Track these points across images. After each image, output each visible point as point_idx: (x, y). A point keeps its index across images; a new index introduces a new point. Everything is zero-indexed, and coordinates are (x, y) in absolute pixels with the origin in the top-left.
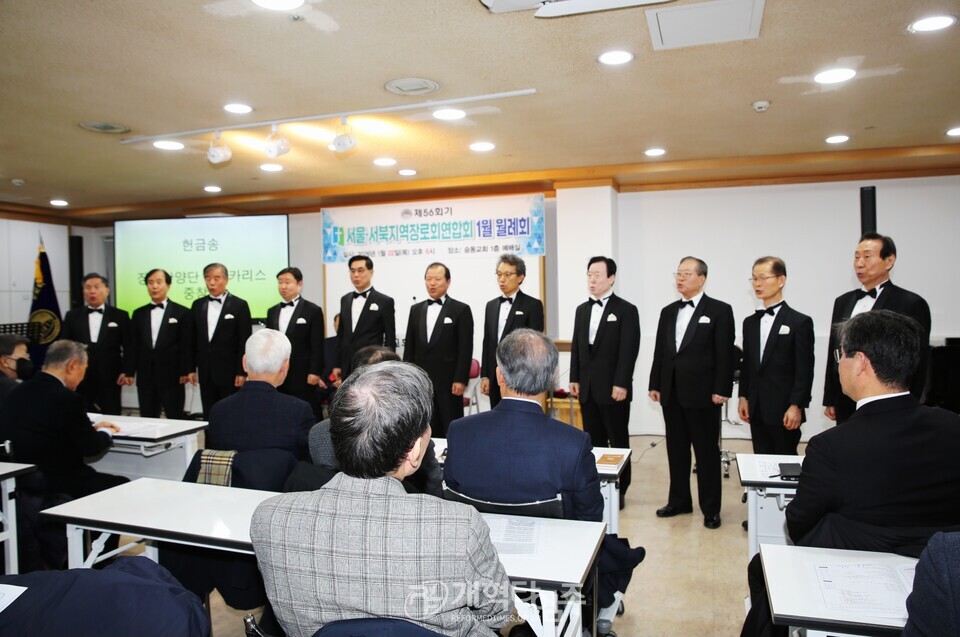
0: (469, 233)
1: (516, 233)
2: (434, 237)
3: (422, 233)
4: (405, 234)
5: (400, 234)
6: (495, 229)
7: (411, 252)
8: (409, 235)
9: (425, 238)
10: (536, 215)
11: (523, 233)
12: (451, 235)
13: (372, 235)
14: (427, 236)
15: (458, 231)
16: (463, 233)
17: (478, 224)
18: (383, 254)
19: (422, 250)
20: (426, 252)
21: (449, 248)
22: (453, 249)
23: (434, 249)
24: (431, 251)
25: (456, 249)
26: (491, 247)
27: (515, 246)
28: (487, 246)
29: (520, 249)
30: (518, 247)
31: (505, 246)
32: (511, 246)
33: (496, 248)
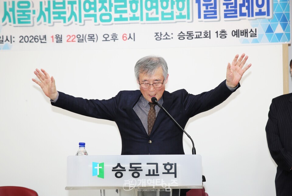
0: (184, 13)
1: (251, 14)
2: (134, 18)
3: (116, 12)
4: (92, 12)
5: (84, 13)
6: (221, 9)
7: (101, 38)
8: (98, 14)
9: (121, 19)
11: (260, 13)
12: (160, 16)
13: (42, 13)
14: (124, 15)
15: (169, 10)
16: (176, 13)
17: (198, 1)
18: (59, 39)
19: (117, 35)
20: (123, 37)
21: (157, 33)
22: (161, 35)
23: (134, 34)
24: (130, 37)
25: (166, 34)
26: (216, 33)
27: (249, 31)
28: (210, 31)
29: (257, 35)
30: (253, 32)
31: (236, 31)
32: (243, 31)
33: (223, 34)
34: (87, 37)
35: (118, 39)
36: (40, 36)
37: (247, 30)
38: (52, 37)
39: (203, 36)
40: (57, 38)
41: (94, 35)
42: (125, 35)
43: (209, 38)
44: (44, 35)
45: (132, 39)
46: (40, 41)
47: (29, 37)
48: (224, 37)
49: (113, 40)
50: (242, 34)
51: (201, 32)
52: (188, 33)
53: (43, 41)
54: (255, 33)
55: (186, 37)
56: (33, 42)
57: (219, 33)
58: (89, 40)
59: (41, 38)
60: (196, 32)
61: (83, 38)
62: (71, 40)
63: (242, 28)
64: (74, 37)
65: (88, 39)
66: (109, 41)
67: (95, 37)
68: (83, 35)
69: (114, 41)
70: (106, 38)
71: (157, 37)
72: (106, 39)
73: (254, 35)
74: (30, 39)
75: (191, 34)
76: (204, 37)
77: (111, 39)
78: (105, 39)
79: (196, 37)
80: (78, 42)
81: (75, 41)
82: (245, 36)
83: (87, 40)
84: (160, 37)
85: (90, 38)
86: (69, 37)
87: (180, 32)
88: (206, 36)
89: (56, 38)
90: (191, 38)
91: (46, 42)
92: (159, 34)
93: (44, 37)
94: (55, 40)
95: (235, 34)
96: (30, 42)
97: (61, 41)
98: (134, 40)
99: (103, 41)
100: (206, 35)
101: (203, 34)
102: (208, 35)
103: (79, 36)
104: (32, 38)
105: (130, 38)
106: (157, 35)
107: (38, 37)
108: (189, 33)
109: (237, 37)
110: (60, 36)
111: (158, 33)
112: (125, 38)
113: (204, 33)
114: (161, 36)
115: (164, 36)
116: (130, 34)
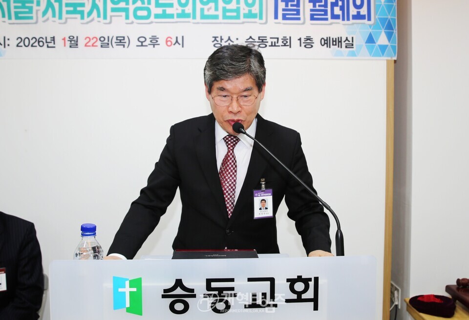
2: (184, 15)
3: (158, 6)
4: (122, 4)
6: (306, 6)
7: (134, 42)
8: (130, 8)
9: (165, 16)
12: (220, 13)
14: (169, 12)
15: (234, 5)
16: (244, 10)
18: (74, 42)
19: (158, 38)
20: (167, 41)
21: (215, 38)
22: (222, 39)
23: (183, 37)
24: (177, 42)
25: (229, 39)
26: (298, 40)
27: (343, 39)
28: (290, 37)
29: (354, 46)
30: (349, 41)
31: (326, 39)
32: (336, 39)
33: (308, 42)
34: (114, 40)
35: (159, 44)
36: (46, 38)
37: (341, 38)
38: (64, 39)
39: (280, 43)
40: (71, 41)
41: (124, 37)
42: (169, 39)
43: (289, 47)
44: (52, 37)
45: (179, 44)
46: (46, 45)
47: (30, 39)
48: (310, 46)
49: (152, 46)
50: (334, 43)
51: (278, 39)
52: (259, 39)
53: (50, 45)
54: (351, 42)
55: (257, 44)
56: (36, 46)
57: (303, 41)
58: (117, 45)
59: (48, 41)
60: (271, 38)
61: (108, 41)
62: (90, 44)
63: (334, 35)
64: (95, 40)
65: (116, 43)
66: (147, 46)
67: (126, 40)
68: (108, 37)
69: (154, 47)
70: (142, 42)
71: (216, 42)
72: (142, 44)
73: (350, 46)
74: (32, 42)
75: (264, 41)
76: (282, 46)
77: (149, 44)
78: (140, 44)
79: (270, 44)
80: (102, 46)
81: (96, 46)
82: (339, 47)
83: (114, 44)
84: (219, 42)
85: (119, 41)
86: (88, 40)
87: (249, 37)
88: (285, 44)
89: (68, 41)
90: (264, 46)
91: (54, 47)
92: (219, 39)
93: (52, 39)
94: (68, 43)
95: (325, 43)
96: (32, 46)
97: (77, 45)
98: (183, 47)
99: (137, 46)
100: (285, 42)
101: (280, 41)
102: (287, 42)
103: (102, 39)
104: (34, 40)
105: (177, 44)
106: (215, 40)
107: (43, 39)
108: (261, 38)
109: (327, 47)
110: (75, 39)
111: (218, 37)
112: (169, 43)
113: (282, 39)
114: (221, 42)
115: (226, 42)
116: (177, 38)
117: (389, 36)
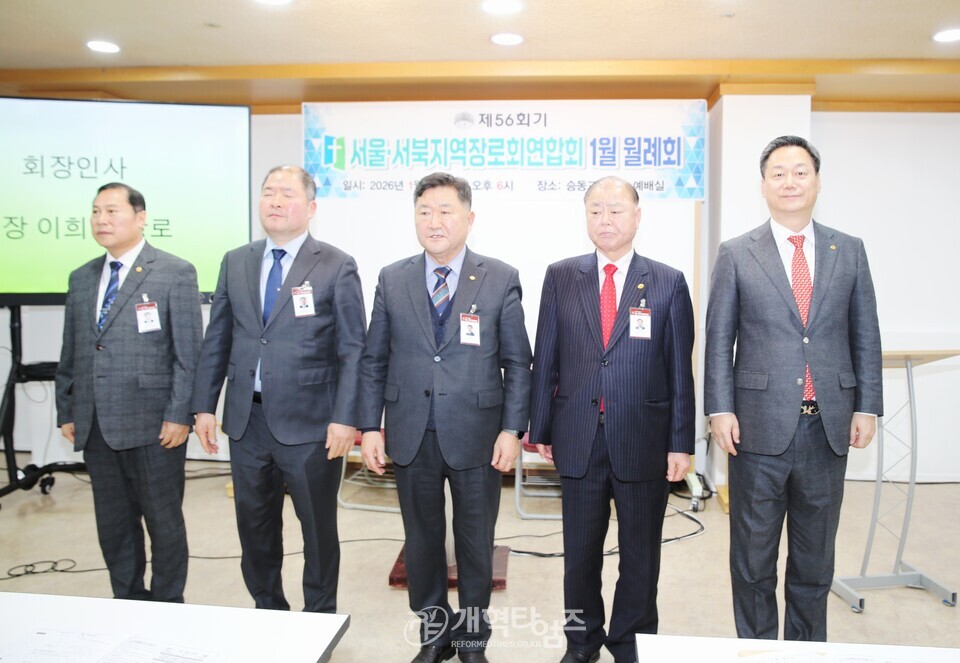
0: (576, 157)
1: (657, 162)
2: (513, 162)
3: (491, 153)
4: (460, 153)
5: (450, 154)
6: (621, 154)
8: (468, 156)
9: (496, 163)
10: (693, 134)
11: (669, 162)
12: (544, 160)
13: (398, 153)
14: (501, 158)
15: (556, 154)
16: (566, 157)
17: (593, 144)
19: (490, 183)
20: (498, 186)
21: (540, 182)
22: (546, 184)
23: (512, 181)
24: (507, 185)
25: (552, 183)
27: (655, 183)
29: (665, 189)
30: (660, 185)
31: (638, 182)
32: (648, 182)
35: (492, 188)
36: (396, 182)
37: (653, 181)
42: (500, 183)
45: (509, 188)
46: (395, 188)
47: (382, 183)
49: (486, 189)
50: (646, 186)
52: (579, 183)
53: (399, 188)
55: (576, 188)
56: (387, 189)
59: (397, 184)
63: (646, 180)
70: (477, 186)
71: (540, 186)
73: (661, 188)
74: (383, 185)
75: (583, 185)
77: (483, 188)
82: (650, 190)
87: (570, 182)
91: (402, 190)
93: (401, 183)
96: (383, 189)
98: (512, 190)
104: (385, 184)
105: (507, 187)
106: (540, 184)
107: (393, 183)
111: (542, 182)
112: (500, 187)
114: (545, 186)
115: (549, 186)
116: (507, 182)
117: (698, 179)
